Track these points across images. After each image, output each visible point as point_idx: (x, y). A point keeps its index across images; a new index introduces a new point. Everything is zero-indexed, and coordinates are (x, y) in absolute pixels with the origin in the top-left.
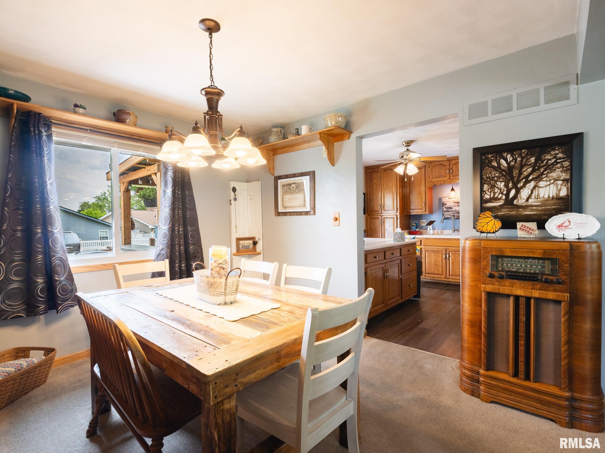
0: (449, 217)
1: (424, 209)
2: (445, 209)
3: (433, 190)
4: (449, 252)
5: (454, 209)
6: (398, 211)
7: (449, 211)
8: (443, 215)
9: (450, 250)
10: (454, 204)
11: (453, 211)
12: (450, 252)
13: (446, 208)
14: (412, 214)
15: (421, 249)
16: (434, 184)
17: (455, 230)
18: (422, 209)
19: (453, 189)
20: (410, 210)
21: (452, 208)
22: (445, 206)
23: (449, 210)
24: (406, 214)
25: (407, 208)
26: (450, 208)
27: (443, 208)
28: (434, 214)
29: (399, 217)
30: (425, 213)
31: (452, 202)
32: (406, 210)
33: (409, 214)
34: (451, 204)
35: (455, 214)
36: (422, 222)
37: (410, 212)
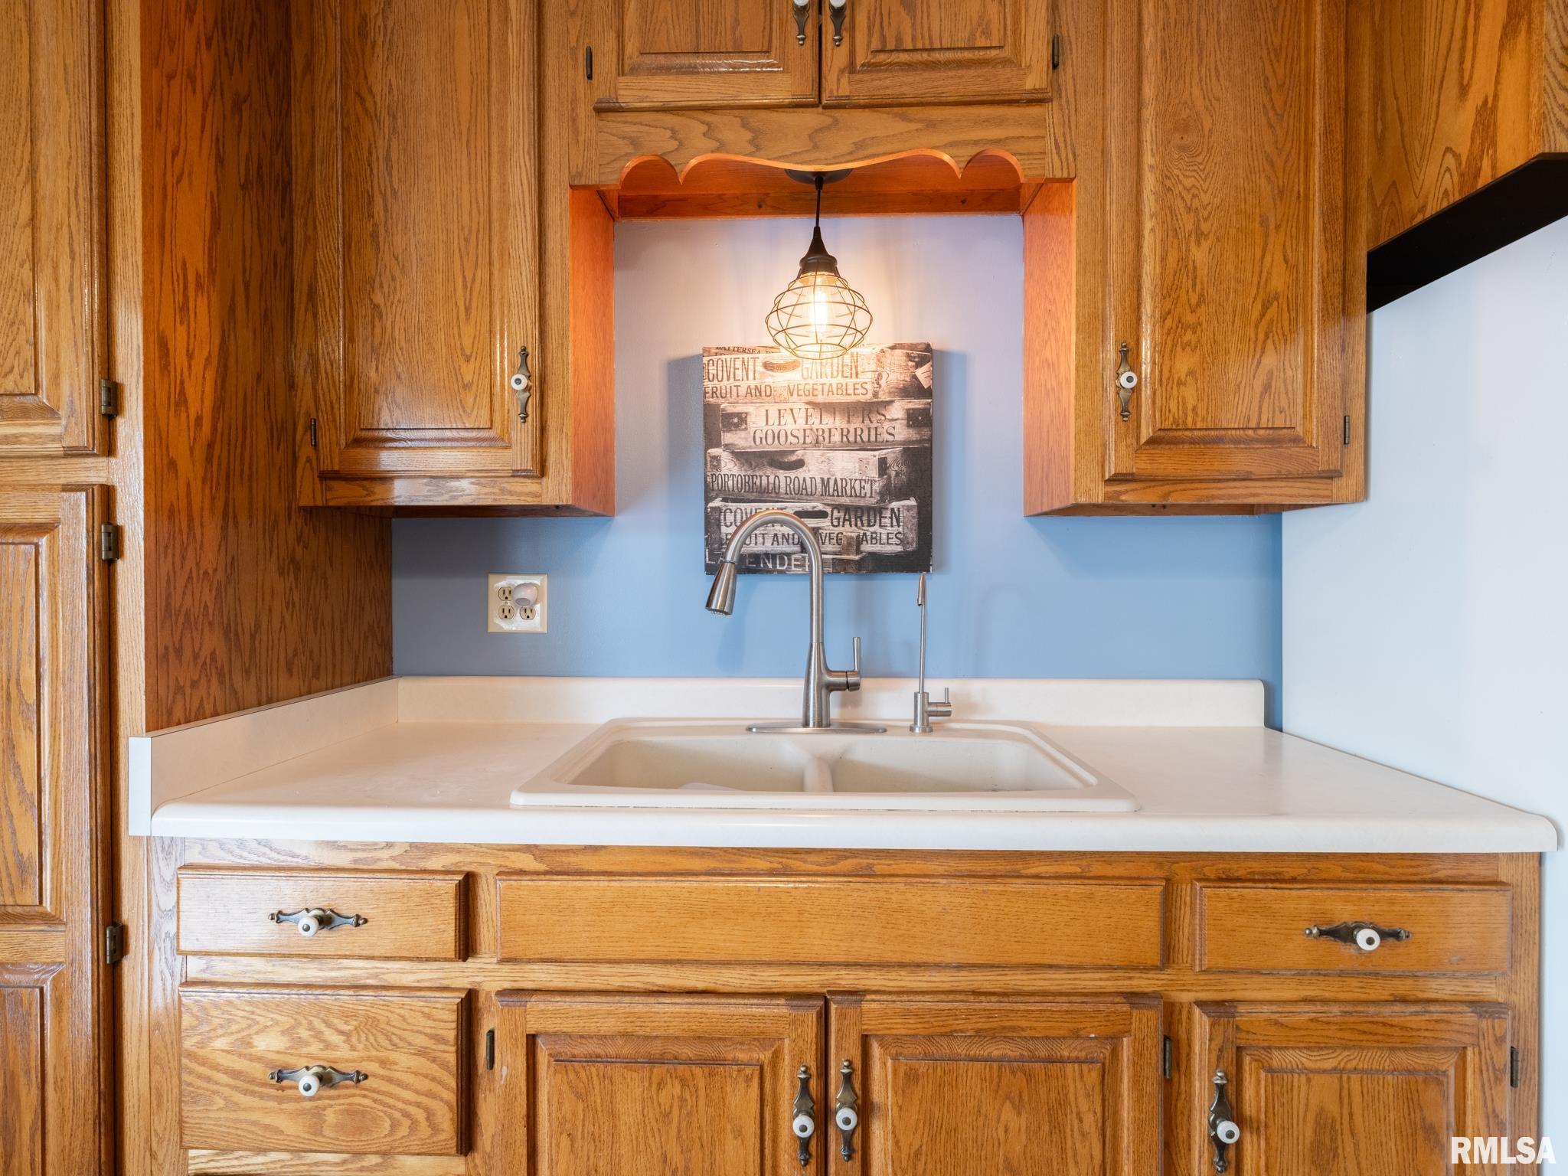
0: (768, 546)
1: (523, 436)
2: (729, 467)
3: (619, 277)
4: (865, 1040)
5: (815, 468)
6: (131, 429)
7: (764, 494)
8: (712, 522)
9: (870, 1025)
10: (815, 420)
11: (801, 493)
12: (876, 1050)
13: (743, 457)
14: (402, 493)
15: (469, 1006)
16: (634, 142)
17: (831, 687)
18: (502, 442)
19: (818, 259)
20: (358, 442)
21: (800, 464)
22: (728, 438)
23: (770, 476)
24: (305, 501)
25: (313, 427)
26: (779, 460)
27: (717, 458)
28: (619, 519)
29: (132, 514)
30: (531, 486)
31: (800, 407)
32: (306, 451)
33: (344, 494)
34: (788, 424)
35: (824, 524)
36: (507, 594)
37: (386, 479)
